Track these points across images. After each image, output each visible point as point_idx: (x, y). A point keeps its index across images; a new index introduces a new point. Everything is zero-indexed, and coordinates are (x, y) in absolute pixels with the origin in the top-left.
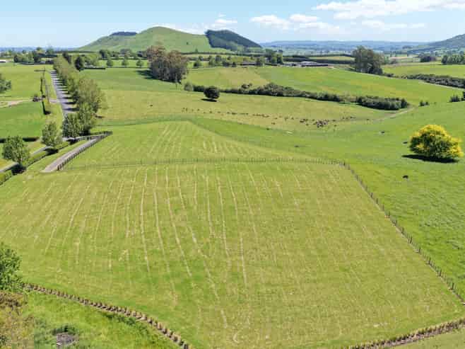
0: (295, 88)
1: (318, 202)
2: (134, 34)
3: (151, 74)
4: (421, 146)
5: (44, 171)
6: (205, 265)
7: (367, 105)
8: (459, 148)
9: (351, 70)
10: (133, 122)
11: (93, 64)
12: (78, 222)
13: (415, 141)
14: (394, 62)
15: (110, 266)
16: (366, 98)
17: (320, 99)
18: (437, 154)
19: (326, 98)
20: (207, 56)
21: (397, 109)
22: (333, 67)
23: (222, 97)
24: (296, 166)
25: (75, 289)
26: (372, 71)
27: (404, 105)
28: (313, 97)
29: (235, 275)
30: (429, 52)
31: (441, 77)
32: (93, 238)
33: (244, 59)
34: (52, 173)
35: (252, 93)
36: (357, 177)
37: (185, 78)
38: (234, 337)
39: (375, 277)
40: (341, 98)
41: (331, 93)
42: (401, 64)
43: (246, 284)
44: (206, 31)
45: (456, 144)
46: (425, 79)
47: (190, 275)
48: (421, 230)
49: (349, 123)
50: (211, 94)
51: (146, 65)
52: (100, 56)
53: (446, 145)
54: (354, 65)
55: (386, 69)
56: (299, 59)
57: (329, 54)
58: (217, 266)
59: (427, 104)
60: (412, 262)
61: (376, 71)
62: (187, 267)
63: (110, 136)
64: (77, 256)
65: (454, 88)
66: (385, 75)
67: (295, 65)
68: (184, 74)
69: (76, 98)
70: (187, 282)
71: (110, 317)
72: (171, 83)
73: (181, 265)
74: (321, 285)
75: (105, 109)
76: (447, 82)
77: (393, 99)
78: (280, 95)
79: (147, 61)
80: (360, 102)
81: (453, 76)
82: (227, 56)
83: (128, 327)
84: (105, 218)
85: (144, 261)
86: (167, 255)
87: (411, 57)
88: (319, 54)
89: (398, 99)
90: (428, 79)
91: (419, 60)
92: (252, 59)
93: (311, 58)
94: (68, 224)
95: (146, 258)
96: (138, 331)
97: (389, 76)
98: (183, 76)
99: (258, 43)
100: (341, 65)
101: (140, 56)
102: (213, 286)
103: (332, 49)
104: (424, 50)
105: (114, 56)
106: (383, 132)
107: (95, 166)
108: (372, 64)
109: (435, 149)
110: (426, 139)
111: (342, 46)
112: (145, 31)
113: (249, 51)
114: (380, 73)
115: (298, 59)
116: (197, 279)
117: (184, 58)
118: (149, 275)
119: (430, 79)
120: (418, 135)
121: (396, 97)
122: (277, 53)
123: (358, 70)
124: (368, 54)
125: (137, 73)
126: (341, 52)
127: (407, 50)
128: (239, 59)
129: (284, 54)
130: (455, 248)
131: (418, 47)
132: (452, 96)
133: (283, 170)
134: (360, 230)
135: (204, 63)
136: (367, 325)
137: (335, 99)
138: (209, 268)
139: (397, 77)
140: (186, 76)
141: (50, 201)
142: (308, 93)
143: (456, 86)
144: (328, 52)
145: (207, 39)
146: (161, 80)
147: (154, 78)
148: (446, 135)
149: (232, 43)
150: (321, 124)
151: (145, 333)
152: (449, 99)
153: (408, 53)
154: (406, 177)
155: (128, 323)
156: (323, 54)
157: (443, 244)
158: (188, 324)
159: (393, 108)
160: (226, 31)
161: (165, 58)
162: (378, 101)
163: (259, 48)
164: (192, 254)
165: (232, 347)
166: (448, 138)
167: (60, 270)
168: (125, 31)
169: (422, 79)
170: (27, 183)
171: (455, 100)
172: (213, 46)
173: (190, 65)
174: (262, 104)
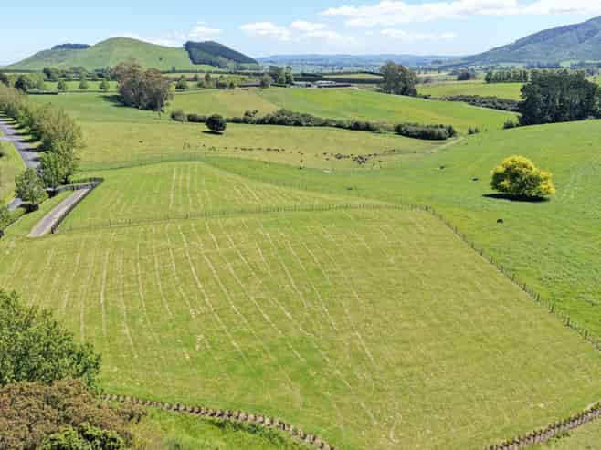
0: (315, 115)
1: (416, 257)
2: (85, 47)
3: (122, 100)
4: (505, 183)
5: (29, 236)
6: (316, 347)
7: (408, 134)
8: (550, 183)
9: (379, 91)
10: (123, 165)
11: (38, 88)
12: (114, 302)
13: (498, 178)
14: (427, 81)
15: (188, 357)
16: (407, 126)
17: (350, 128)
18: (526, 191)
19: (356, 127)
20: (192, 75)
21: (445, 139)
22: (356, 87)
23: (230, 127)
24: (372, 213)
25: (151, 391)
26: (405, 91)
27: (451, 133)
28: (339, 126)
29: (359, 357)
30: (464, 68)
31: (487, 98)
32: (145, 322)
33: (243, 79)
34: (44, 237)
35: (261, 122)
36: (448, 224)
37: (167, 104)
38: (391, 436)
39: (515, 345)
40: (375, 126)
41: (362, 120)
42: (436, 83)
43: (377, 367)
44: (184, 43)
45: (546, 179)
46: (469, 101)
47: (303, 360)
48: (542, 284)
49: (394, 158)
50: (215, 125)
51: (113, 88)
52: (46, 77)
53: (535, 181)
54: (382, 85)
55: (420, 89)
56: (313, 77)
57: (342, 71)
58: (333, 347)
59: (476, 131)
60: (548, 325)
61: (410, 92)
62: (295, 351)
63: (103, 184)
64: (132, 349)
65: (504, 112)
66: (421, 96)
67: (309, 86)
68: (166, 99)
69: (36, 134)
70: (303, 370)
71: (220, 425)
72: (150, 112)
73: (285, 348)
74: (460, 361)
75: (81, 147)
76: (494, 104)
77: (436, 127)
78: (298, 124)
79: (115, 83)
80: (399, 130)
81: (501, 97)
82: (218, 75)
83: (251, 436)
84: (149, 293)
85: (233, 347)
86: (262, 337)
87: (444, 74)
88: (330, 71)
89: (442, 126)
90: (472, 101)
91: (455, 77)
92: (250, 78)
93: (326, 77)
94: (100, 306)
95: (234, 344)
96: (267, 440)
97: (426, 98)
98: (165, 102)
99: (253, 57)
100: (367, 85)
101: (100, 76)
102: (337, 372)
103: (345, 65)
104: (457, 65)
105: (64, 76)
106: (442, 168)
107: (103, 225)
108: (405, 83)
109: (522, 185)
110: (511, 173)
111: (358, 61)
112: (103, 43)
113: (243, 69)
114: (414, 94)
115: (310, 79)
116: (315, 365)
117: (167, 78)
118: (248, 364)
119: (474, 101)
120: (501, 169)
121: (439, 124)
122: (285, 71)
123: (387, 90)
124: (399, 70)
125: (102, 99)
126: (359, 69)
127: (436, 66)
128: (235, 79)
129: (293, 72)
130: (588, 304)
131: (449, 61)
132: (506, 122)
133: (358, 218)
134: (476, 289)
135: (190, 84)
136: (532, 405)
137: (368, 128)
138: (324, 349)
139: (434, 99)
140: (169, 102)
141: (58, 275)
142: (335, 121)
143: (505, 109)
144: (341, 68)
145: (187, 53)
146: (137, 107)
147: (126, 105)
148: (534, 169)
149: (220, 58)
150: (361, 160)
151: (278, 442)
152: (503, 125)
153: (439, 70)
154: (500, 221)
155: (248, 430)
156: (336, 71)
157: (574, 300)
158: (329, 424)
159: (440, 138)
160: (211, 42)
161: (140, 79)
162: (420, 129)
163: (255, 65)
164: (293, 334)
165: (393, 448)
166: (536, 172)
167: (116, 369)
168: (72, 43)
169: (465, 101)
170: (11, 252)
171: (509, 126)
172: (194, 63)
173: (173, 88)
174: (281, 136)
